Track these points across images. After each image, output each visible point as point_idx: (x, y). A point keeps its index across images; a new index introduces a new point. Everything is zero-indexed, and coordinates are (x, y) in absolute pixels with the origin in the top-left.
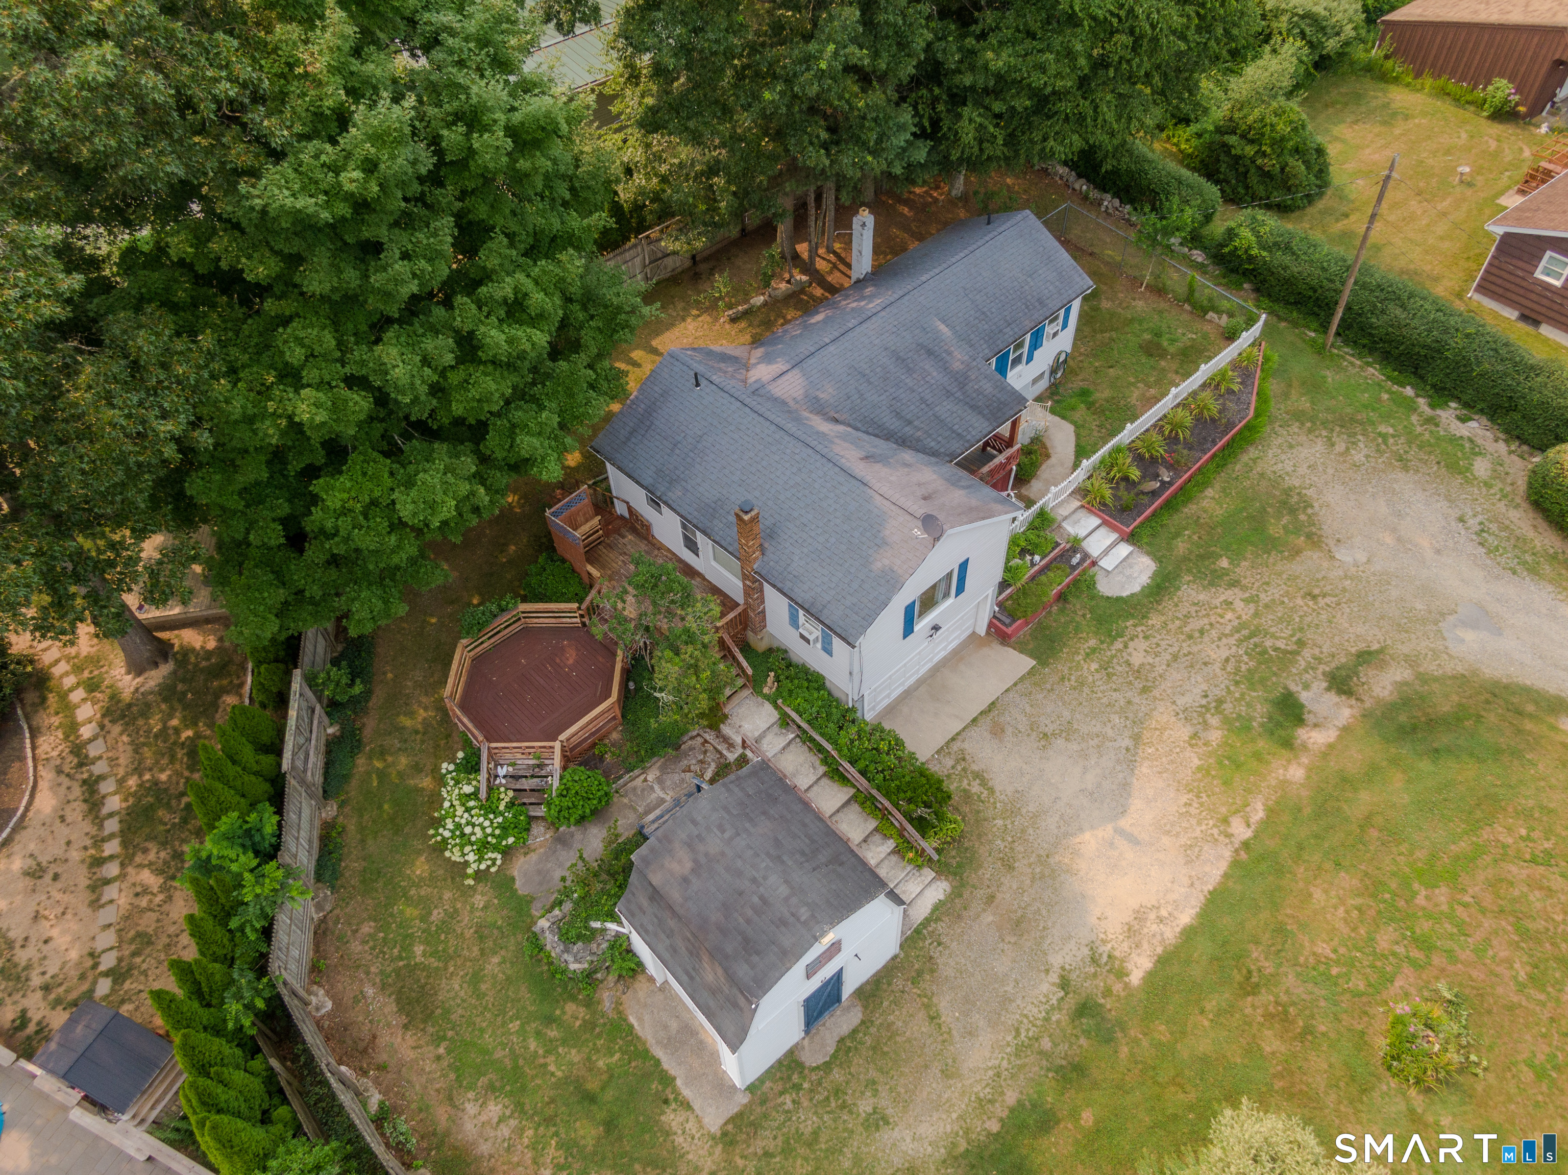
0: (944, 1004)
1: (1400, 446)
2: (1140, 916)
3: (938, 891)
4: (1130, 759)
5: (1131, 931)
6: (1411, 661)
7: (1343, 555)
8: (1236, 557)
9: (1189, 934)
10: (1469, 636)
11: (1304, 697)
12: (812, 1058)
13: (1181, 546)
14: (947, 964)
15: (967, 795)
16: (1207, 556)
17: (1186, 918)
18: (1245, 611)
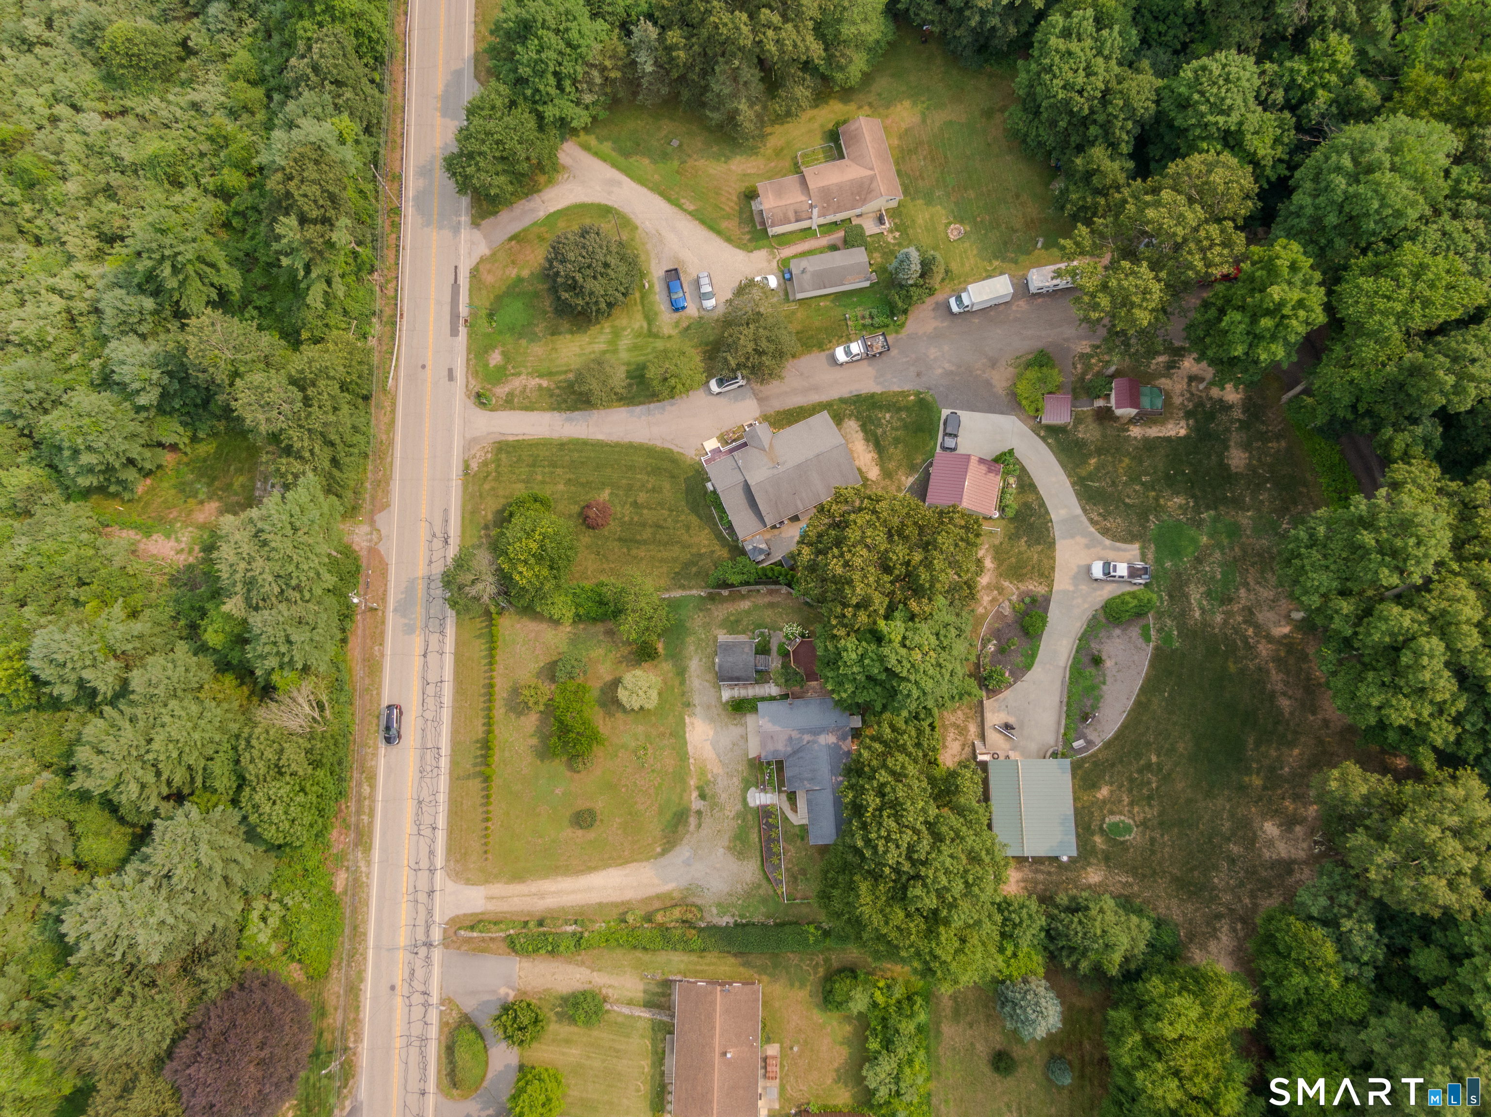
2: (693, 727)
3: (723, 699)
4: (718, 755)
5: (693, 724)
6: (692, 834)
7: (721, 850)
8: (739, 827)
9: (685, 733)
11: (702, 802)
13: (750, 817)
15: (735, 719)
16: (743, 820)
17: (687, 735)
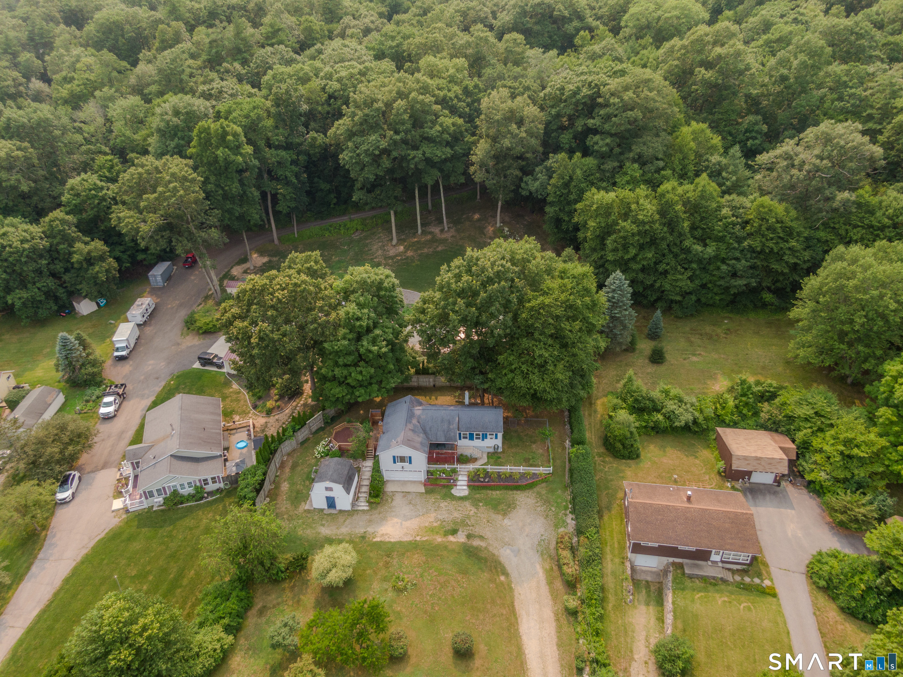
0: (348, 521)
1: (550, 513)
2: (386, 534)
3: (366, 508)
4: (417, 516)
5: (383, 535)
6: (489, 544)
7: (506, 521)
8: (486, 504)
9: (390, 542)
10: (508, 551)
11: (460, 533)
12: (325, 512)
13: (477, 495)
14: (355, 517)
15: (387, 500)
16: (480, 501)
17: (392, 540)
18: (472, 513)
